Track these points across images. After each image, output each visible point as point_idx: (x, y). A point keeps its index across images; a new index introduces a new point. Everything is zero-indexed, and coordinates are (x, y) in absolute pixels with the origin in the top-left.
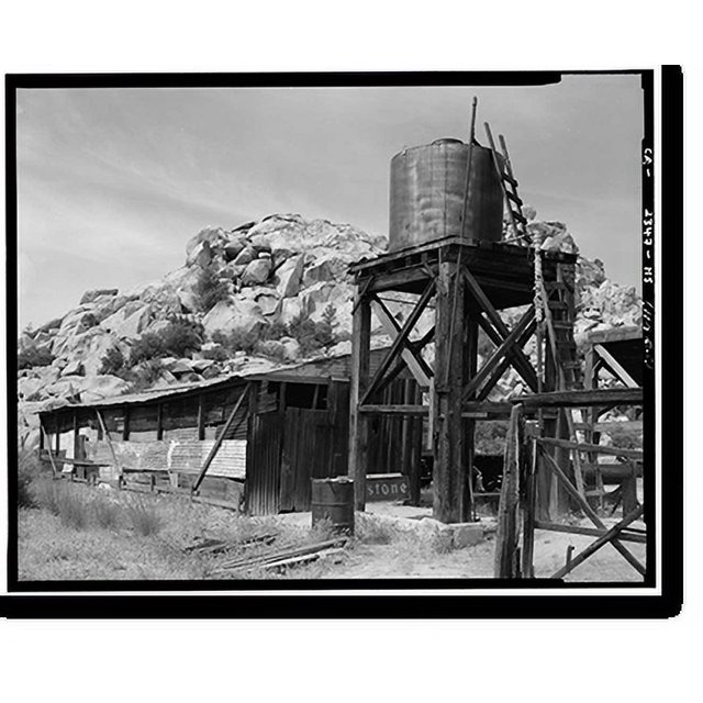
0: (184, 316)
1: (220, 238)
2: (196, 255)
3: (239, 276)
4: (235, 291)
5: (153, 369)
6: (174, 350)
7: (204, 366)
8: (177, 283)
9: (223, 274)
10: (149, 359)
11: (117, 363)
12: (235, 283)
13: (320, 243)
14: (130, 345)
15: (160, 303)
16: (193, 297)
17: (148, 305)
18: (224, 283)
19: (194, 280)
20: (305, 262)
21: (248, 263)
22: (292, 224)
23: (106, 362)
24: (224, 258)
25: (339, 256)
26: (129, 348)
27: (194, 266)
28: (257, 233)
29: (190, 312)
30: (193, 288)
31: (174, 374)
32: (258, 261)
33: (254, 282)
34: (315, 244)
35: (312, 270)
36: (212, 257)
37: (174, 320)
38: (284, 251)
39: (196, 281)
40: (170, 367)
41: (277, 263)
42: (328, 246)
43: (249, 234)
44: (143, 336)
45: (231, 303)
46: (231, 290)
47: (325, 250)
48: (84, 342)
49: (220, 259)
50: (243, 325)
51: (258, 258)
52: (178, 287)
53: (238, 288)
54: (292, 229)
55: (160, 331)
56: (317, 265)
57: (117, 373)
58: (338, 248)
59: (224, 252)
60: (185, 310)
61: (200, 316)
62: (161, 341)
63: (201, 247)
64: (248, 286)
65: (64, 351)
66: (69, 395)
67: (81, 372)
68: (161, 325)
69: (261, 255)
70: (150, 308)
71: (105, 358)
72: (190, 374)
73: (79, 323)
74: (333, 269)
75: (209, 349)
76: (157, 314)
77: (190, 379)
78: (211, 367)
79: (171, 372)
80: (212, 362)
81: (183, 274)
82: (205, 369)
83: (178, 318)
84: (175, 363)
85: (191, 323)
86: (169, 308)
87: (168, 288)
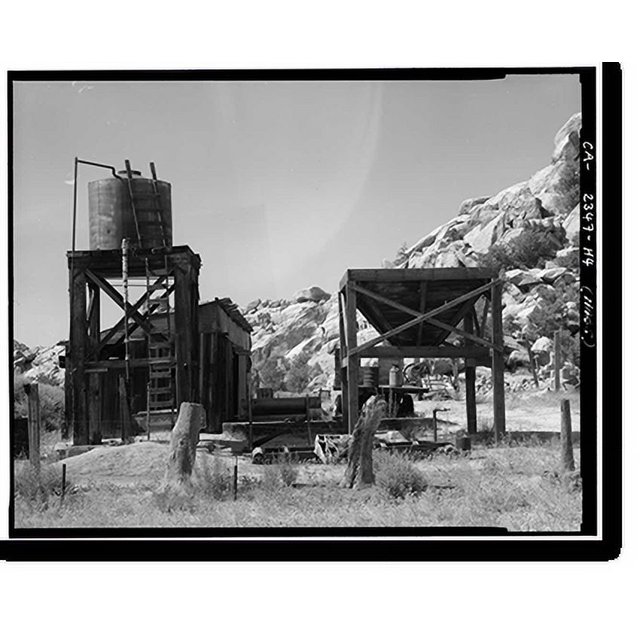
0: (539, 221)
2: (561, 149)
6: (523, 262)
7: (555, 275)
8: (541, 183)
14: (476, 259)
15: (517, 209)
16: (556, 198)
19: (556, 179)
27: (560, 162)
30: (555, 187)
31: (519, 287)
39: (558, 179)
40: (515, 280)
52: (542, 188)
55: (511, 242)
60: (544, 213)
61: (562, 218)
63: (566, 139)
72: (538, 287)
75: (565, 254)
76: (514, 222)
77: (538, 290)
78: (563, 276)
79: (516, 285)
80: (564, 269)
81: (548, 173)
82: (556, 278)
83: (532, 224)
84: (520, 274)
85: (546, 228)
86: (526, 213)
87: (525, 192)
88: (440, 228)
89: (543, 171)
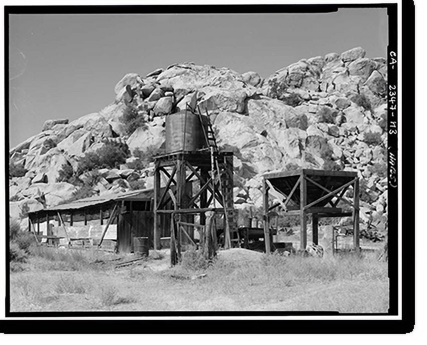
0: (114, 139)
1: (138, 82)
2: (122, 95)
3: (152, 109)
4: (149, 120)
5: (93, 177)
6: (108, 163)
7: (128, 174)
8: (109, 115)
9: (140, 108)
10: (90, 170)
11: (69, 174)
12: (149, 114)
13: (207, 83)
14: (77, 161)
15: (97, 130)
16: (120, 125)
17: (89, 132)
18: (142, 115)
19: (120, 114)
20: (198, 97)
21: (157, 99)
22: (188, 70)
23: (61, 173)
24: (141, 97)
25: (221, 93)
26: (77, 163)
27: (121, 103)
28: (163, 78)
29: (118, 136)
30: (120, 119)
31: (107, 180)
32: (165, 98)
33: (162, 113)
34: (204, 84)
35: (202, 103)
36: (133, 96)
37: (107, 142)
38: (182, 90)
39: (122, 114)
40: (104, 175)
41: (178, 99)
42: (213, 85)
43: (158, 79)
44: (86, 154)
45: (146, 128)
46: (146, 119)
47: (211, 88)
48: (46, 160)
49: (138, 98)
50: (155, 143)
51: (165, 96)
52: (109, 118)
53: (151, 117)
54: (188, 74)
55: (97, 150)
56: (205, 99)
57: (69, 180)
58: (220, 86)
59: (141, 93)
60: (115, 135)
61: (125, 139)
62: (98, 157)
63: (125, 89)
64: (158, 116)
65: (33, 166)
66: (38, 196)
67: (45, 180)
68: (98, 146)
69: (167, 93)
70: (91, 134)
71: (61, 171)
72: (119, 180)
73: (42, 145)
74: (217, 101)
75: (131, 161)
76: (95, 138)
77: (119, 182)
78: (133, 174)
79: (105, 178)
80: (133, 170)
81: (113, 109)
82: (129, 175)
83: (110, 141)
84: (108, 172)
85: (118, 144)
86: (103, 134)
87: (102, 120)
88: (33, 137)
89: (109, 107)
